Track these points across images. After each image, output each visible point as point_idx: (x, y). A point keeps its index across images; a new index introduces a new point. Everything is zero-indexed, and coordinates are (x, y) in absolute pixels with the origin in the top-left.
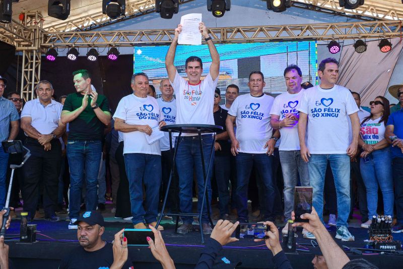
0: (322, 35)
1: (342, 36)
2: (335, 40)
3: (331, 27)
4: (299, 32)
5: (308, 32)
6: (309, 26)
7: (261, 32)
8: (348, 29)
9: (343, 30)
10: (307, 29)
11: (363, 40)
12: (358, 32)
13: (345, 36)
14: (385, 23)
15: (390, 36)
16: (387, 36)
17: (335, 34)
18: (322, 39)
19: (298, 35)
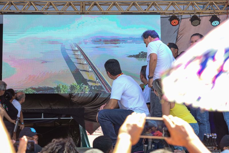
0: (165, 10)
1: (181, 12)
2: (175, 15)
3: (172, 4)
4: (146, 7)
5: (153, 7)
6: (153, 3)
7: (114, 6)
8: (185, 6)
9: (182, 7)
10: (152, 5)
11: (198, 15)
12: (194, 9)
13: (183, 11)
14: (215, 3)
15: (218, 13)
16: (217, 13)
17: (175, 10)
18: (164, 14)
19: (145, 10)
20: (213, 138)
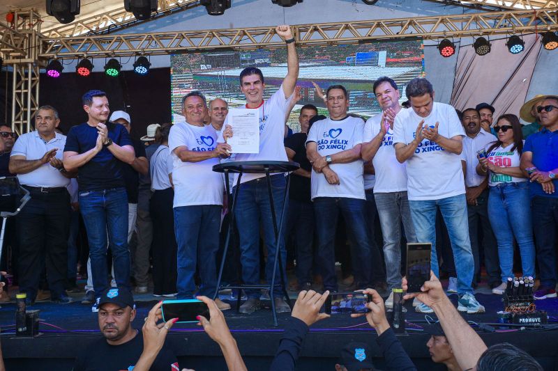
0: (430, 32)
1: (457, 33)
2: (448, 39)
3: (442, 21)
4: (398, 29)
5: (411, 29)
6: (411, 21)
7: (347, 31)
8: (464, 24)
9: (458, 25)
10: (409, 24)
11: (486, 37)
12: (478, 27)
13: (461, 32)
14: (515, 14)
15: (521, 31)
16: (518, 31)
17: (447, 30)
18: (430, 38)
19: (398, 33)
20: (527, 285)
